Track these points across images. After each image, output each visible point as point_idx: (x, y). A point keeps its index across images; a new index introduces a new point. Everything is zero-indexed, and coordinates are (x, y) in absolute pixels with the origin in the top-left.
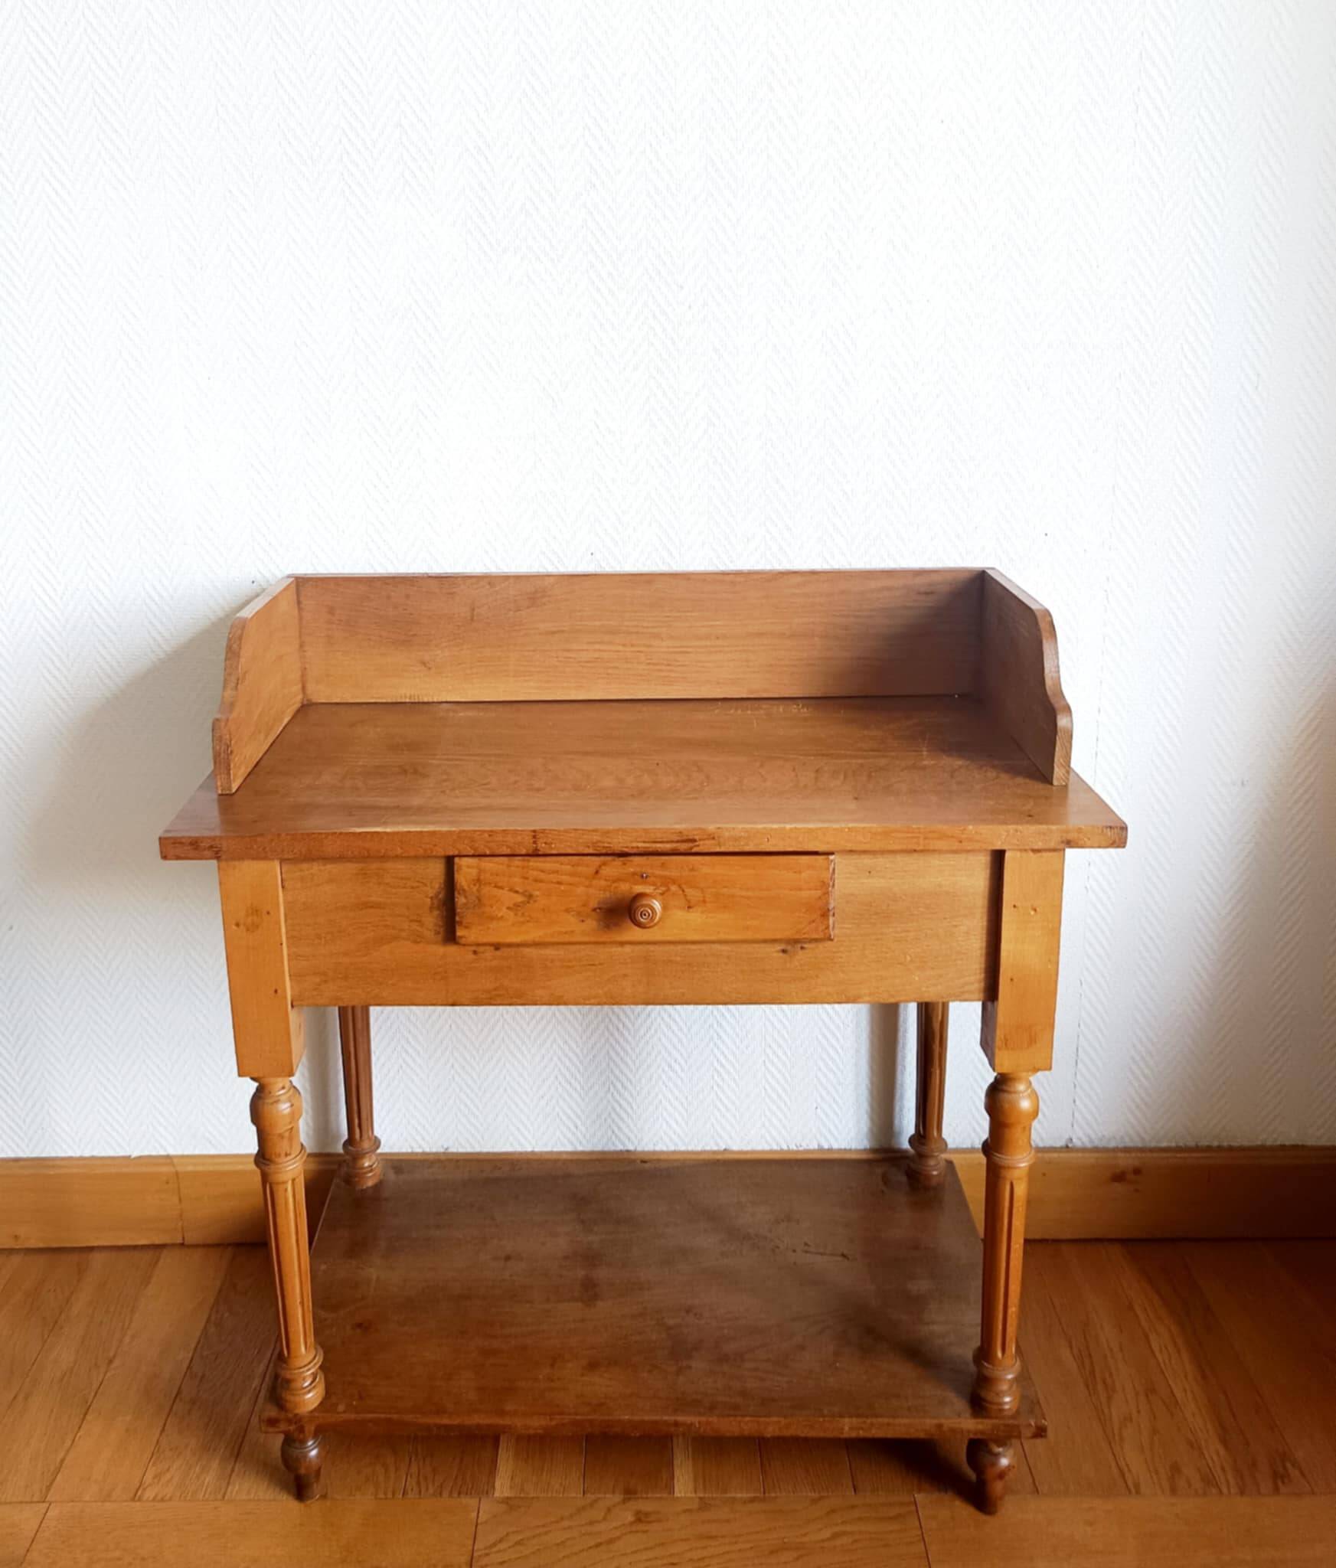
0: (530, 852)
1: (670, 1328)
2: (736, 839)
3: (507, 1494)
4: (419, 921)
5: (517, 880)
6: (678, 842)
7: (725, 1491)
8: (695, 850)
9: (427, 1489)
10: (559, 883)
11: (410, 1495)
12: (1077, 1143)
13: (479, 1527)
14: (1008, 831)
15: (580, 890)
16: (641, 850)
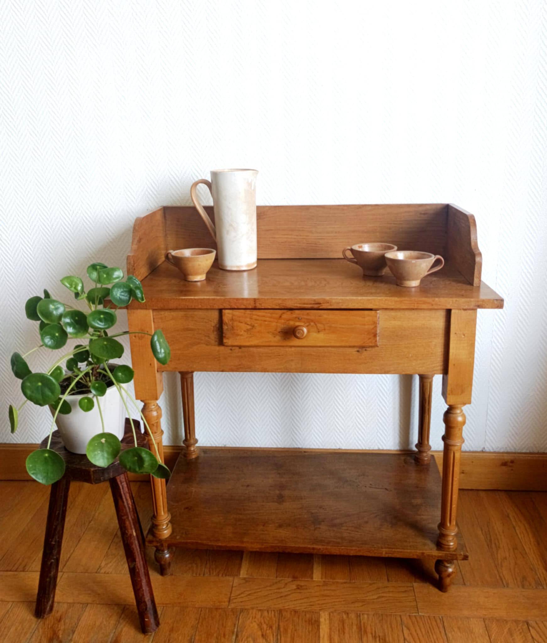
0: (253, 307)
1: (312, 513)
2: (338, 303)
3: (245, 576)
4: (208, 336)
5: (248, 319)
6: (314, 304)
7: (334, 579)
8: (321, 307)
9: (213, 573)
10: (265, 321)
11: (206, 575)
12: (487, 450)
13: (234, 588)
14: (453, 301)
15: (274, 324)
16: (298, 307)
